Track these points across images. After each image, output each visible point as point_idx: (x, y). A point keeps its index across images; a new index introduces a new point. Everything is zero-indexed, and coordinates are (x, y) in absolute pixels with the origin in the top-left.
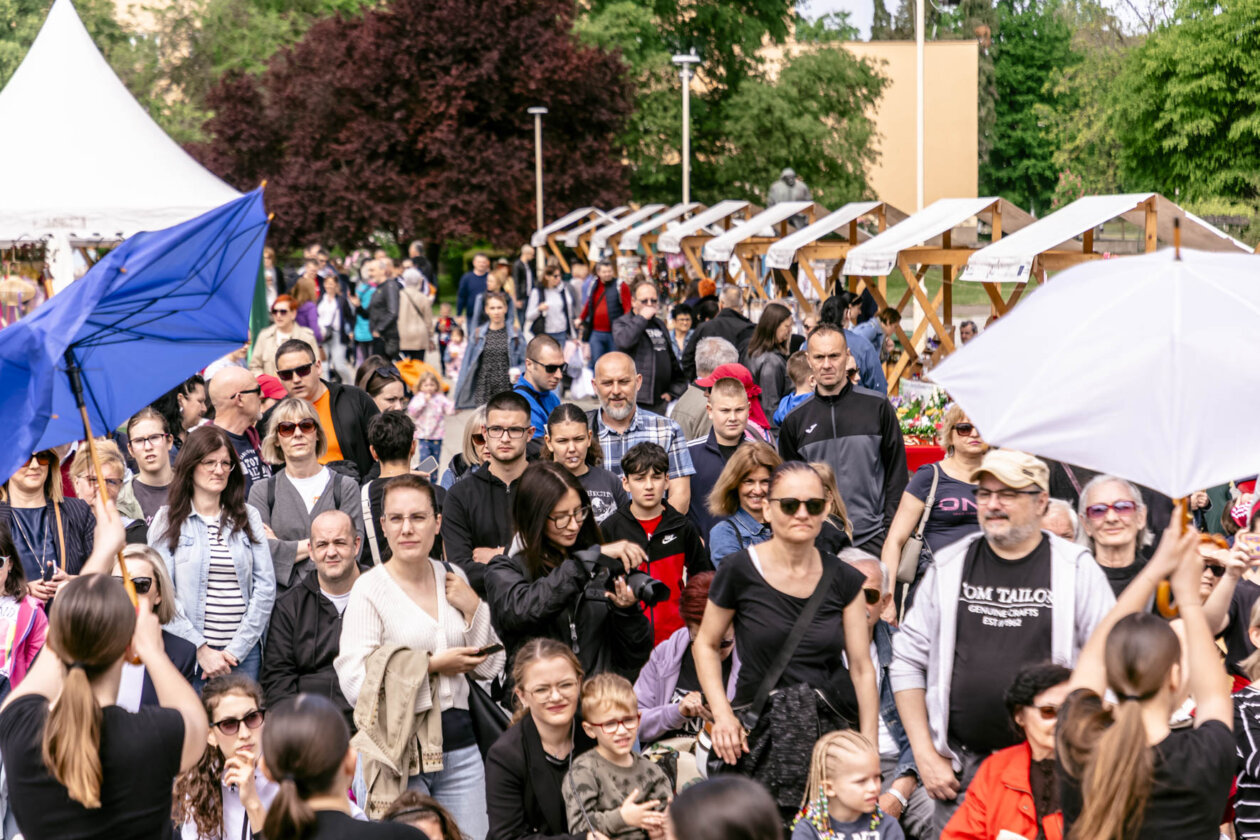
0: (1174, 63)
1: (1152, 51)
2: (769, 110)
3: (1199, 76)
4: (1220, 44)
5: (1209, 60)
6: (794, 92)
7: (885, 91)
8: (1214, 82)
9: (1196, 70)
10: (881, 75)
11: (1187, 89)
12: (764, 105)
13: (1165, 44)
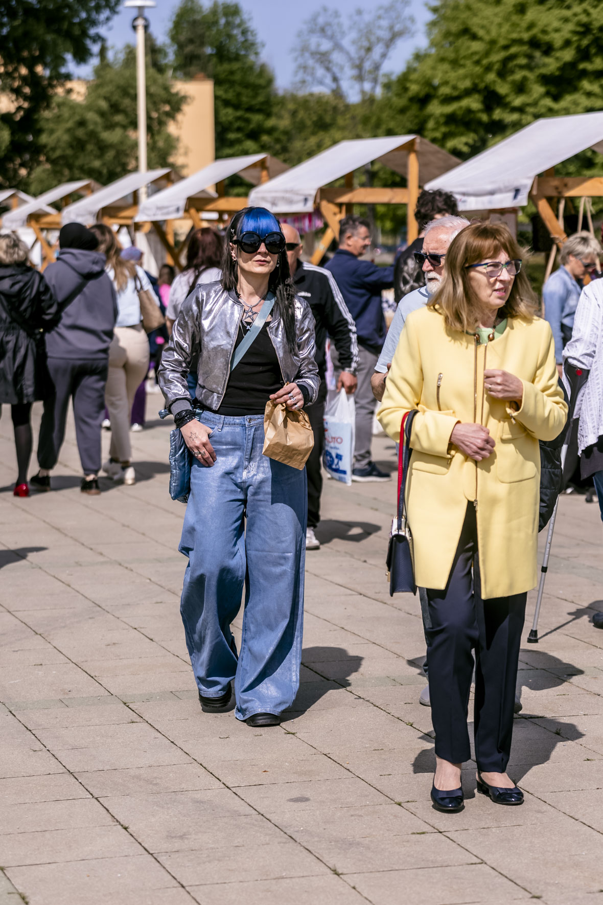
0: (435, 88)
1: (414, 76)
2: (82, 123)
3: (458, 98)
4: (478, 70)
5: (467, 84)
6: (103, 104)
7: (186, 108)
8: (474, 103)
9: (456, 93)
10: (182, 93)
11: (449, 109)
12: (77, 118)
13: (425, 68)
